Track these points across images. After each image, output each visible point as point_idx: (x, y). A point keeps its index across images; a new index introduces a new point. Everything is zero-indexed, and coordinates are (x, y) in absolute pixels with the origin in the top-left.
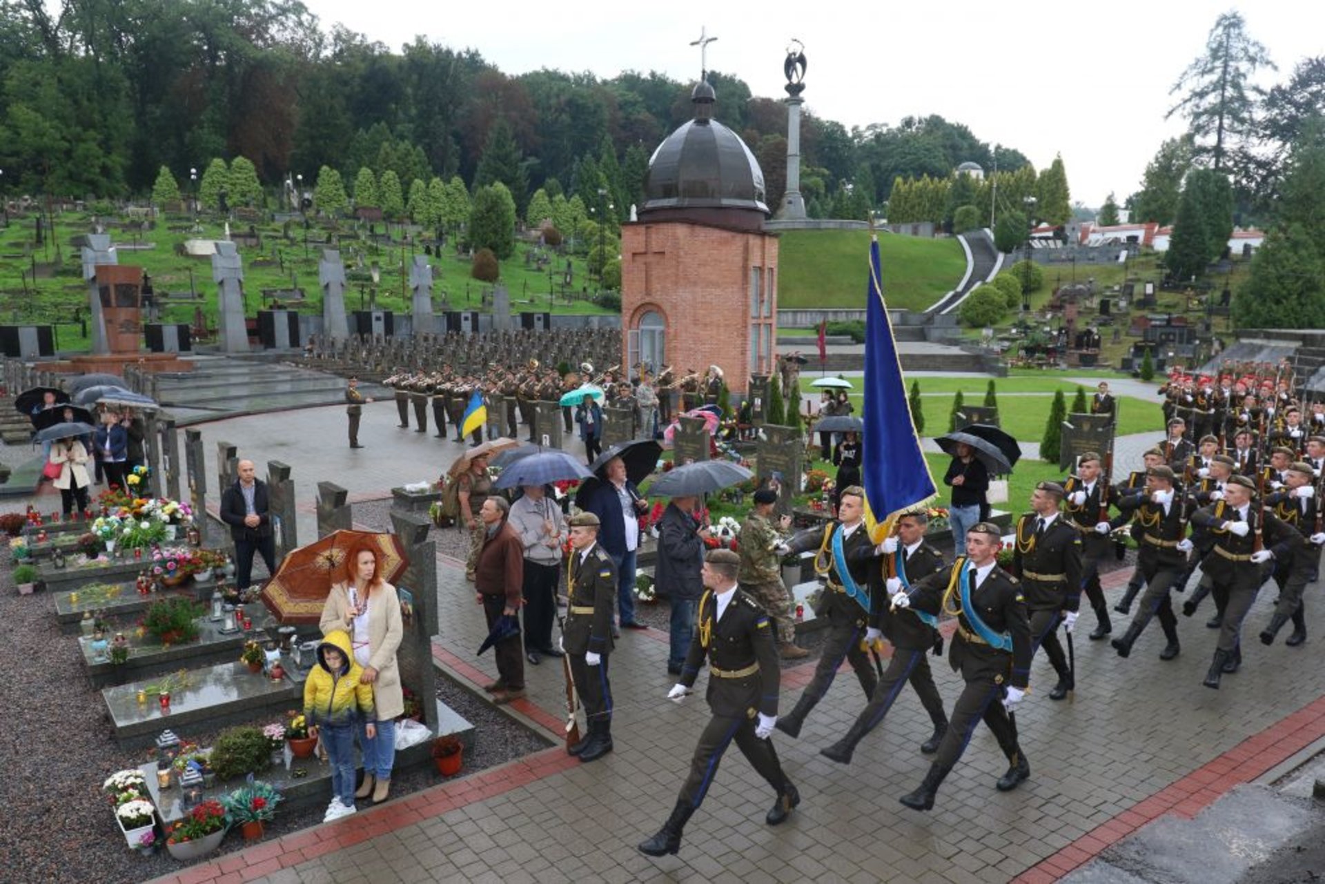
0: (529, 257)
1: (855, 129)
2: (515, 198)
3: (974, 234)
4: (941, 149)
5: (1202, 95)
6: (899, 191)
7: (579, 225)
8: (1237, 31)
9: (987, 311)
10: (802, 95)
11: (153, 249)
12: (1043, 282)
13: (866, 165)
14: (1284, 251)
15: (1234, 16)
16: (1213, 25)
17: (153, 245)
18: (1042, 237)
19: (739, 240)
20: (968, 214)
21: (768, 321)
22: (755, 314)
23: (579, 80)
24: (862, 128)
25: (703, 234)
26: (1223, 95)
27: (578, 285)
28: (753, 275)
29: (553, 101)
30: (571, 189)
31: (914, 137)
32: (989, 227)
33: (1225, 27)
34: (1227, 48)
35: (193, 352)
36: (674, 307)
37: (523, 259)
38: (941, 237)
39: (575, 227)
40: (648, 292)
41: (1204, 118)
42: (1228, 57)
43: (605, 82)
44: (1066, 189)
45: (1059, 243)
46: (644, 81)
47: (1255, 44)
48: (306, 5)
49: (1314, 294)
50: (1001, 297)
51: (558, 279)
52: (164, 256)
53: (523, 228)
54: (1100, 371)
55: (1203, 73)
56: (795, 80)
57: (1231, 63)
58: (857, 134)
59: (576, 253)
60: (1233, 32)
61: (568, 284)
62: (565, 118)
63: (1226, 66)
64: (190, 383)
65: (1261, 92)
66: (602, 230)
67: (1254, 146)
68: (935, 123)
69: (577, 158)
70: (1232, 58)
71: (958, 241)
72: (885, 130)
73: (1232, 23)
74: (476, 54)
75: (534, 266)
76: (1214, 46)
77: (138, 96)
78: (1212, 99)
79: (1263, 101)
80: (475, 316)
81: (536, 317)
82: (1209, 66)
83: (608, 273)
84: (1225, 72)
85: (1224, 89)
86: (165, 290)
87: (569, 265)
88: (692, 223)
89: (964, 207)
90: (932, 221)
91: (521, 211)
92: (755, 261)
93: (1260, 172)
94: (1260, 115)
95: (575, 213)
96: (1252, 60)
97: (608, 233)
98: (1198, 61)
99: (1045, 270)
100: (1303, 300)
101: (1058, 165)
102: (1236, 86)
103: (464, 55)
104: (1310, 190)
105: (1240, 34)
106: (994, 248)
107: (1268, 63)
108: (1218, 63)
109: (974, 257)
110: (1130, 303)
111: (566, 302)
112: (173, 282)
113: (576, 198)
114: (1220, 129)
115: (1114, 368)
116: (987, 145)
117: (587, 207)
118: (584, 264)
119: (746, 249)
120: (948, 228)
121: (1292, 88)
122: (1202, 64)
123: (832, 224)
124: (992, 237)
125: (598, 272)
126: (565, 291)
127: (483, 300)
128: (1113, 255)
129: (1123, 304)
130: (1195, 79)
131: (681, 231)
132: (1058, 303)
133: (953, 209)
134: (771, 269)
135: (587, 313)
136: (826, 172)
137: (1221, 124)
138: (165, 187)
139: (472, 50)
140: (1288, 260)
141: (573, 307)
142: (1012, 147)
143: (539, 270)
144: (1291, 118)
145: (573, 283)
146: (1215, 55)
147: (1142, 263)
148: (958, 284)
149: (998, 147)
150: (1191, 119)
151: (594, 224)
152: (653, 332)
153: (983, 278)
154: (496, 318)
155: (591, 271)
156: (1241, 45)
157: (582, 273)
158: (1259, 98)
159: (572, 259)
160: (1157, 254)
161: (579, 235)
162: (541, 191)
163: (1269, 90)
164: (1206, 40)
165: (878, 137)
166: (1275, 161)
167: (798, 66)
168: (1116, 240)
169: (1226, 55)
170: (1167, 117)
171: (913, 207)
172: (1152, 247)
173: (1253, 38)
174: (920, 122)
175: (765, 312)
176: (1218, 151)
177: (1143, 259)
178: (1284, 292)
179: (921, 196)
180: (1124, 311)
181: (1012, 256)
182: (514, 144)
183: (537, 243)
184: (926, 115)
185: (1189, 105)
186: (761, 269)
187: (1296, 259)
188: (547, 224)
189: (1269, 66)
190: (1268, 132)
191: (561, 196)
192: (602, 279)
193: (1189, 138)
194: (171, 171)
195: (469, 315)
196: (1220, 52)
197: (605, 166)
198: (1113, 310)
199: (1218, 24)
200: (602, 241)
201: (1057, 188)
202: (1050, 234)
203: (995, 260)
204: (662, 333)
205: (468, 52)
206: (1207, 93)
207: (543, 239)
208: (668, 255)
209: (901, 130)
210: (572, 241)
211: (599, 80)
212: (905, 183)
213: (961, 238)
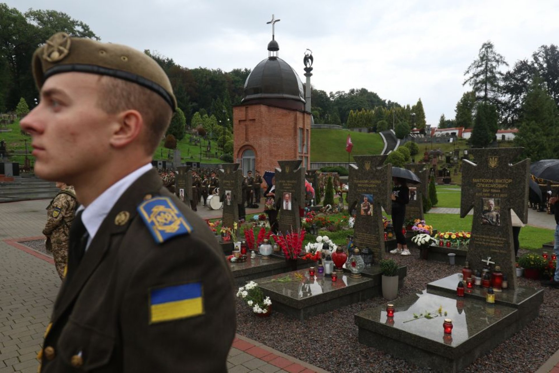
0: (191, 140)
1: (331, 93)
2: (186, 116)
3: (385, 132)
4: (367, 102)
5: (477, 75)
6: (352, 116)
7: (214, 128)
8: (491, 50)
9: (396, 162)
10: (311, 72)
11: (10, 132)
12: (418, 151)
13: (336, 107)
14: (529, 133)
15: (489, 44)
16: (481, 47)
17: (11, 130)
18: (415, 133)
19: (292, 115)
20: (383, 124)
21: (306, 155)
22: (300, 152)
23: (215, 72)
24: (334, 93)
25: (274, 111)
26: (486, 75)
27: (213, 151)
28: (299, 132)
29: (204, 80)
30: (210, 113)
31: (356, 97)
32: (392, 129)
33: (486, 48)
34: (487, 57)
35: (20, 176)
36: (260, 146)
37: (188, 141)
38: (372, 134)
39: (212, 128)
40: (247, 139)
41: (479, 85)
42: (488, 60)
43: (226, 73)
44: (423, 114)
45: (423, 136)
46: (242, 72)
47: (498, 55)
48: (94, 33)
49: (544, 152)
50: (402, 156)
51: (204, 149)
52: (15, 135)
53: (189, 128)
54: (452, 186)
55: (478, 67)
56: (308, 66)
57: (489, 63)
58: (332, 95)
59: (213, 139)
60: (489, 50)
61: (209, 151)
62: (209, 87)
63: (487, 64)
64: (8, 187)
65: (502, 74)
66: (224, 129)
67: (499, 97)
68: (364, 91)
69: (213, 100)
70: (489, 60)
71: (380, 134)
72: (343, 94)
73: (488, 46)
74: (172, 61)
75: (193, 143)
76: (482, 56)
77: (16, 71)
78: (482, 77)
79: (503, 78)
80: (164, 163)
81: (193, 164)
82: (480, 64)
83: (227, 147)
84: (486, 66)
85: (486, 73)
86: (13, 149)
87: (209, 143)
88: (269, 105)
89: (381, 121)
90: (367, 127)
91: (189, 122)
92: (300, 125)
93: (503, 107)
94: (502, 84)
95: (212, 123)
96: (498, 61)
97: (227, 130)
98: (475, 62)
99: (419, 146)
100: (539, 154)
101: (420, 104)
102: (492, 72)
103: (166, 61)
104: (538, 107)
105: (492, 51)
106: (395, 137)
107: (504, 62)
108: (484, 63)
109: (387, 141)
110: (458, 159)
111: (207, 159)
112: (18, 146)
113: (213, 116)
114: (486, 90)
115: (458, 185)
116: (385, 101)
117: (218, 120)
118: (216, 144)
119: (296, 119)
120: (375, 130)
121: (515, 73)
122: (477, 63)
123: (326, 126)
124: (394, 133)
125: (222, 146)
126: (208, 154)
127: (169, 156)
128: (447, 140)
129: (455, 159)
130: (474, 69)
131: (263, 108)
132: (427, 159)
133: (376, 122)
134: (307, 130)
135: (217, 163)
136: (321, 109)
137: (486, 87)
138: (22, 107)
139: (170, 59)
140: (531, 136)
141: (210, 160)
142: (395, 102)
143: (196, 145)
144: (515, 85)
145: (211, 151)
146: (482, 59)
147: (459, 143)
148: (381, 152)
149: (389, 102)
150: (473, 86)
151: (221, 127)
152: (249, 159)
153: (392, 149)
154: (174, 163)
155: (219, 146)
156: (492, 55)
157: (215, 147)
158: (502, 77)
159: (211, 141)
160: (465, 139)
161: (214, 131)
162: (197, 113)
163: (505, 74)
164: (479, 53)
165: (340, 96)
166: (509, 102)
167: (310, 60)
168: (447, 134)
169: (487, 60)
170: (464, 84)
171: (358, 122)
172: (461, 137)
173: (497, 53)
174: (357, 91)
175: (305, 151)
176: (485, 98)
177: (460, 141)
178: (531, 151)
179: (361, 118)
180: (456, 162)
181: (404, 141)
182: (186, 94)
183: (195, 134)
184: (360, 88)
185: (472, 80)
186: (302, 129)
187: (535, 136)
188: (200, 126)
189: (505, 64)
190: (505, 91)
191: (206, 115)
192: (224, 149)
193: (473, 93)
194: (26, 100)
195: (161, 162)
196: (484, 58)
197: (226, 103)
198: (451, 161)
199: (483, 47)
200: (225, 133)
201: (420, 113)
202: (418, 132)
203: (396, 143)
204: (254, 160)
205: (168, 59)
206: (480, 75)
207: (198, 133)
208: (257, 121)
209: (349, 94)
210: (211, 134)
211: (223, 72)
212: (354, 112)
213: (381, 133)
